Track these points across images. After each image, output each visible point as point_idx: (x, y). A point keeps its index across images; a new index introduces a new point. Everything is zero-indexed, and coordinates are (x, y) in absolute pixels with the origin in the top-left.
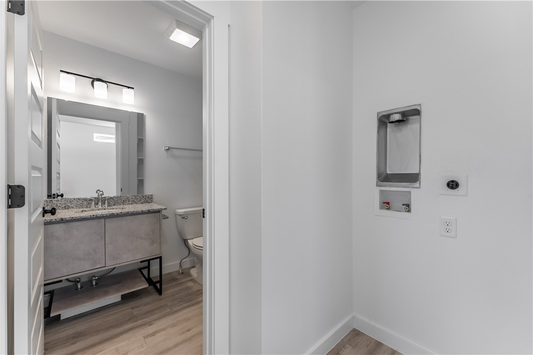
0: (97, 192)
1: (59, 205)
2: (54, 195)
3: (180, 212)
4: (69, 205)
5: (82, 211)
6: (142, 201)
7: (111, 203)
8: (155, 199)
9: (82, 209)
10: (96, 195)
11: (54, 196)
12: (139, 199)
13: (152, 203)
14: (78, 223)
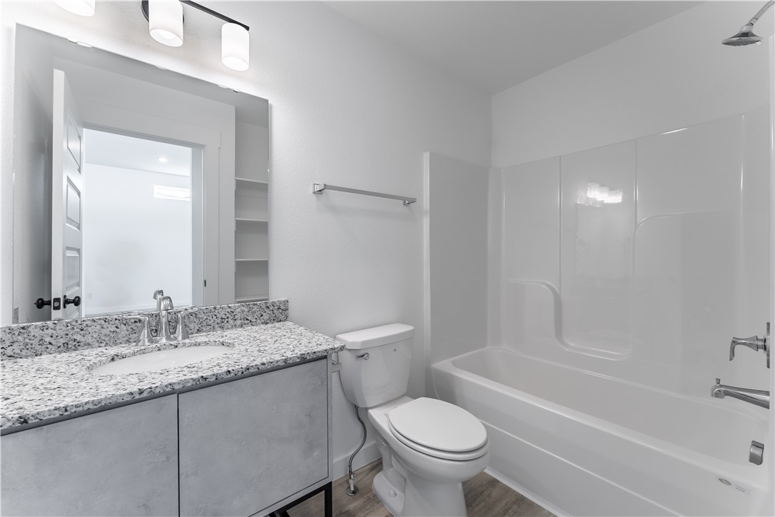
0: (155, 297)
1: (48, 339)
2: (57, 300)
3: (353, 343)
4: (78, 337)
5: (113, 359)
6: (266, 317)
7: (192, 326)
8: (293, 310)
9: (113, 351)
10: (151, 305)
11: (57, 304)
12: (258, 314)
13: (288, 323)
14: (88, 422)
